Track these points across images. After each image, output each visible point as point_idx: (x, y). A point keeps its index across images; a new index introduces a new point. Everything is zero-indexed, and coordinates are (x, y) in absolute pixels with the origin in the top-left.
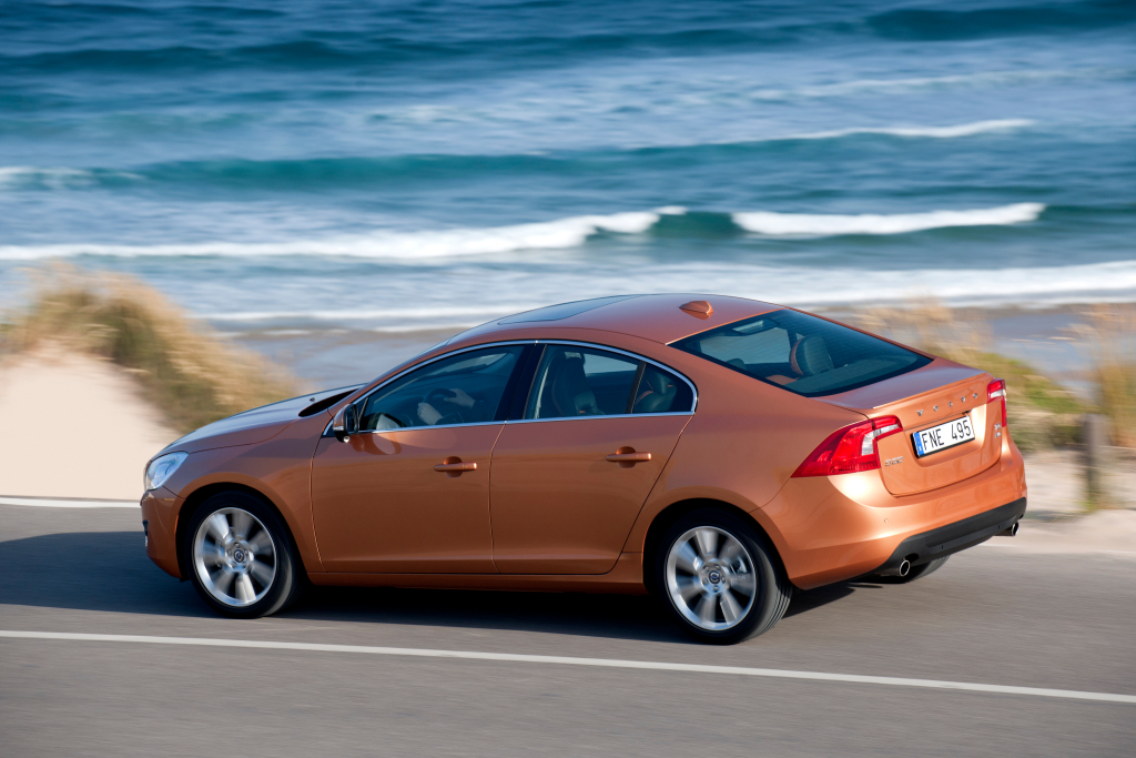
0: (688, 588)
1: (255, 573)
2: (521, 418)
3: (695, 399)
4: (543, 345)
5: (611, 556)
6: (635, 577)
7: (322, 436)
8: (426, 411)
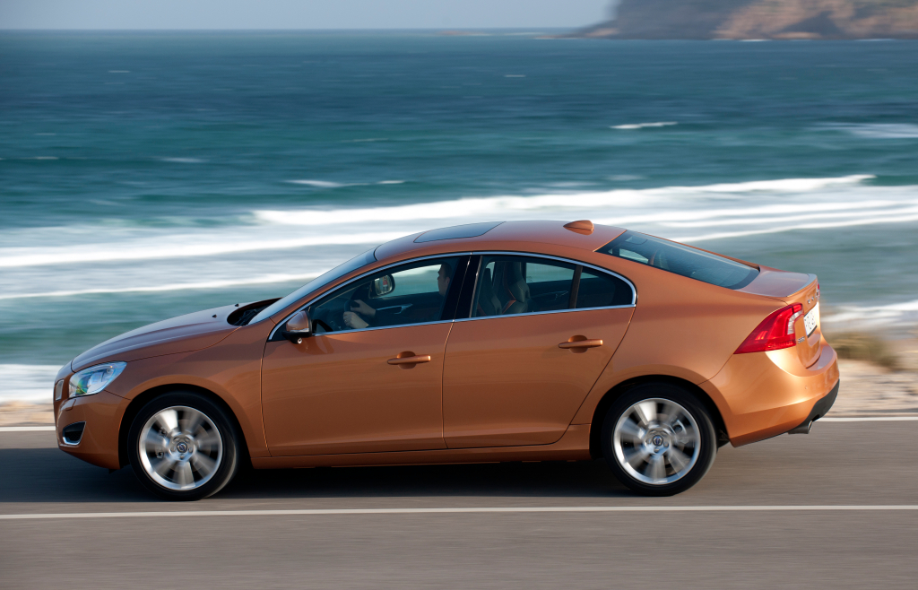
0: (634, 457)
1: (196, 464)
2: (467, 317)
3: (635, 295)
4: (479, 256)
5: (560, 428)
6: (583, 445)
7: (268, 341)
8: (351, 317)
